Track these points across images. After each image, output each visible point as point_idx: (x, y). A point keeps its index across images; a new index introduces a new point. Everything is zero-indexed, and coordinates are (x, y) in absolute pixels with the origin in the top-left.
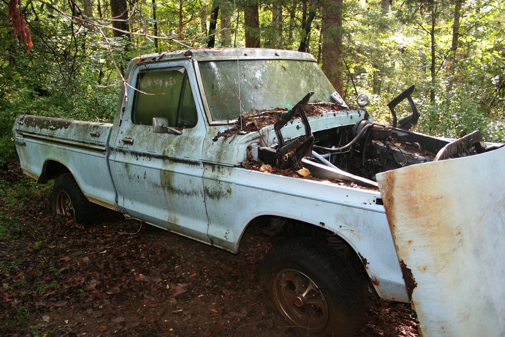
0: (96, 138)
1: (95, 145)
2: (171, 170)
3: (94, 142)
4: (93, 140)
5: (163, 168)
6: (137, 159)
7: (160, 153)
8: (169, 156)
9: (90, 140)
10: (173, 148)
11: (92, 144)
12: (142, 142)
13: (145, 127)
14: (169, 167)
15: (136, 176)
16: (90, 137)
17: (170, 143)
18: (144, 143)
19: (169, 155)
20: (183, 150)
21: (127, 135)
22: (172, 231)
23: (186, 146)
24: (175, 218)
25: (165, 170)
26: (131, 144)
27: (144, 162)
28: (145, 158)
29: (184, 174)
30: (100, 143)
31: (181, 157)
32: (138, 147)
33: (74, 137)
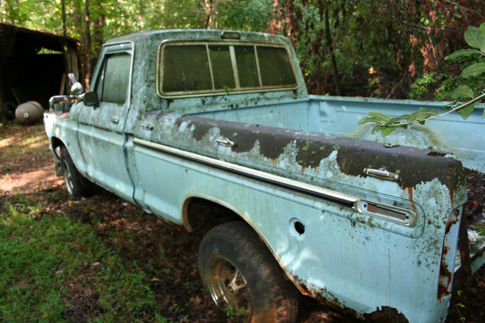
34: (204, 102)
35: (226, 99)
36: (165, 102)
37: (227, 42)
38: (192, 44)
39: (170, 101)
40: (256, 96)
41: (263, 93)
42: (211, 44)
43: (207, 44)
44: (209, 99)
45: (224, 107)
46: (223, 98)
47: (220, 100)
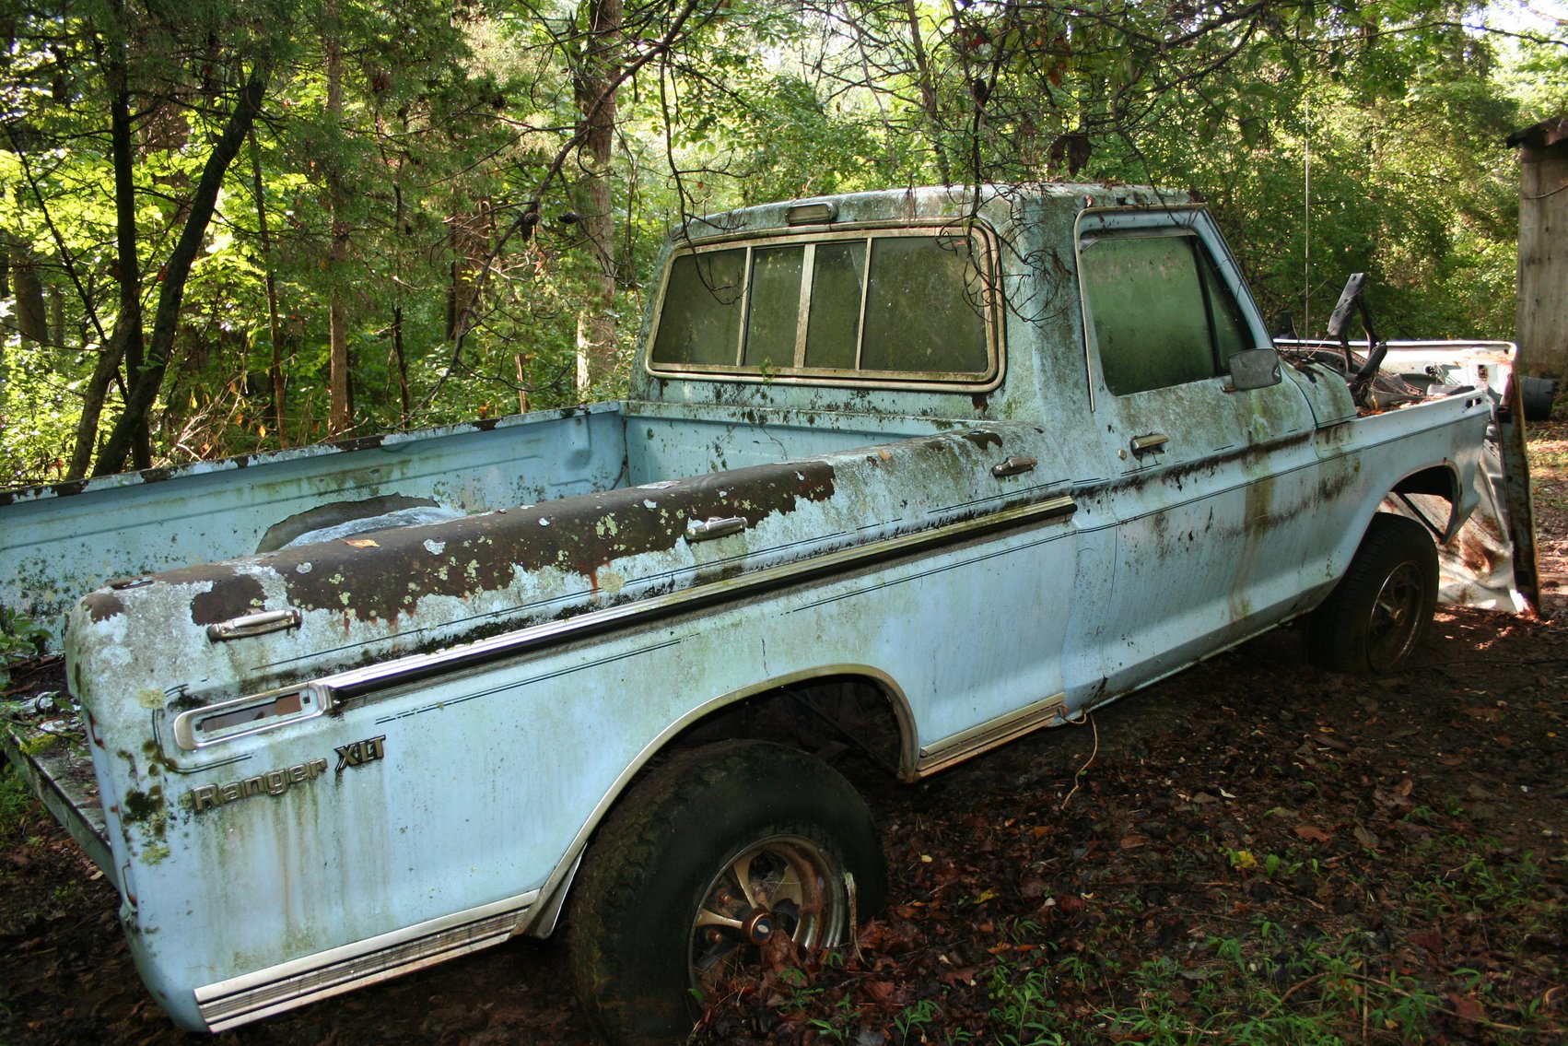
0: (1021, 477)
1: (1025, 502)
2: (1267, 473)
3: (1026, 495)
4: (1011, 488)
5: (1252, 479)
6: (1180, 488)
7: (1240, 444)
8: (1262, 442)
9: (1001, 496)
10: (1262, 420)
11: (1011, 506)
12: (1189, 433)
13: (1160, 393)
14: (1259, 472)
15: (1186, 536)
16: (995, 483)
17: (1250, 412)
18: (1196, 432)
19: (1262, 439)
20: (1281, 418)
21: (1132, 429)
22: (1204, 658)
23: (1281, 406)
24: (1242, 602)
25: (1257, 481)
26: (1158, 448)
27: (1197, 486)
28: (1198, 475)
29: (1291, 471)
30: (1052, 489)
31: (1284, 434)
32: (1185, 448)
33: (907, 512)
34: (718, 395)
35: (764, 396)
36: (656, 383)
37: (800, 235)
38: (720, 247)
39: (663, 382)
40: (842, 397)
41: (863, 391)
42: (759, 243)
43: (748, 245)
44: (729, 387)
45: (734, 414)
46: (758, 391)
47: (752, 396)
